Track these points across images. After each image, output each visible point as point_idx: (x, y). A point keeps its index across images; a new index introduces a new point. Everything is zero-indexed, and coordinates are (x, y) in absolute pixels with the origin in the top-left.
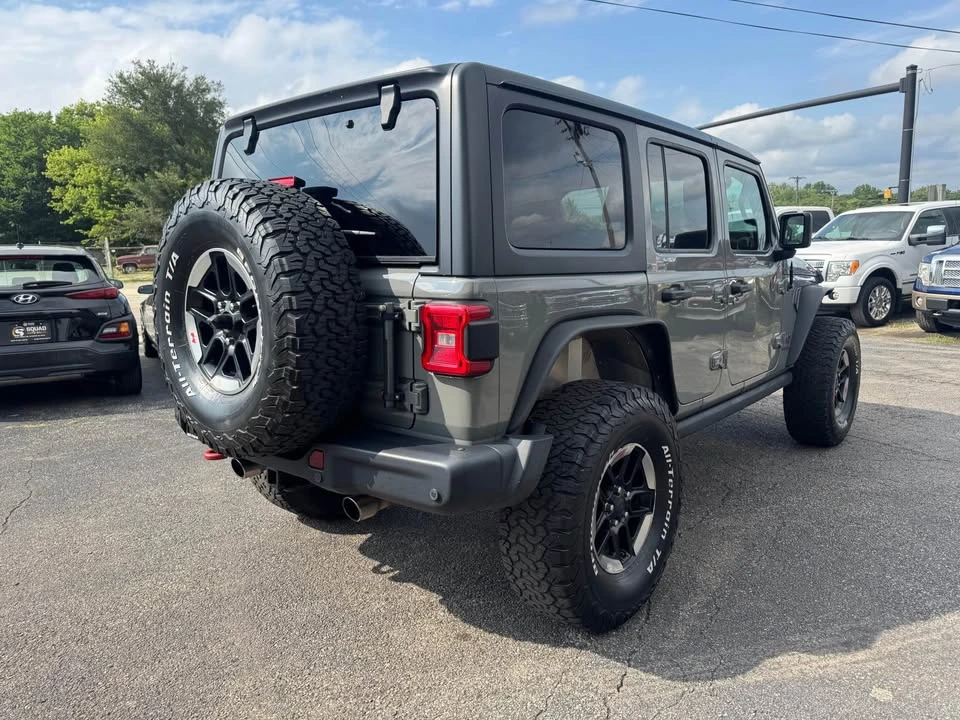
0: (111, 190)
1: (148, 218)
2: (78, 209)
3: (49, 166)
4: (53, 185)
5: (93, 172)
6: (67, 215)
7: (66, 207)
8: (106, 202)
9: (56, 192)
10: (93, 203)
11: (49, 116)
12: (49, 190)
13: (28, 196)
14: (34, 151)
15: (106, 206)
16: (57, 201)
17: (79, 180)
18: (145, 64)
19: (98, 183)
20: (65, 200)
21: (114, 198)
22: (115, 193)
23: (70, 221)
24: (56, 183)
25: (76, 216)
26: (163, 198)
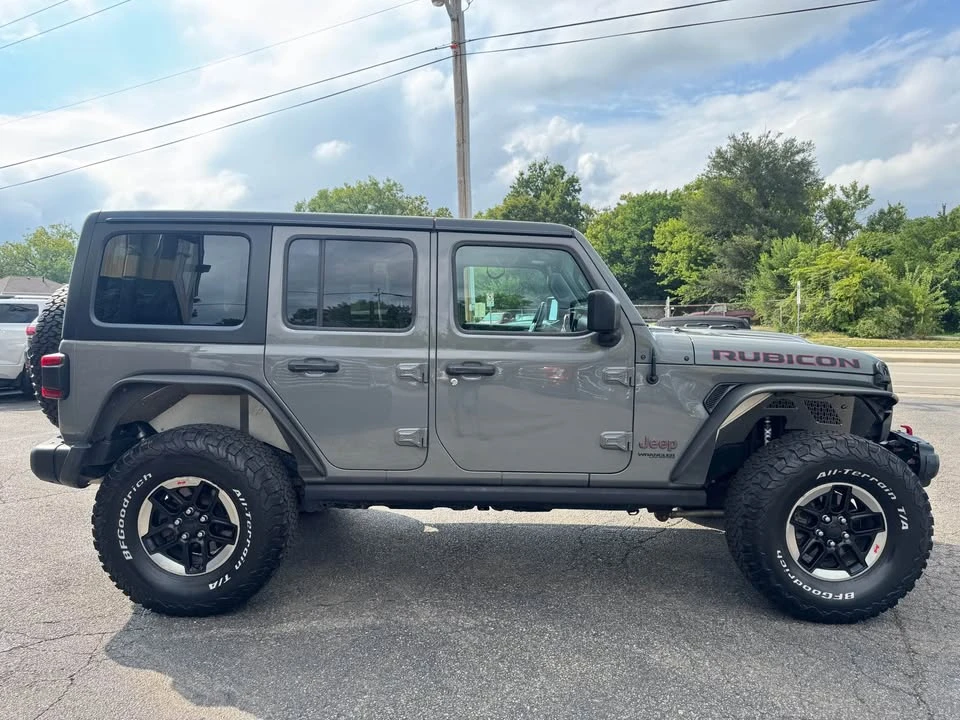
0: (699, 253)
1: (724, 278)
2: (672, 271)
3: (655, 236)
4: (656, 251)
5: (687, 239)
6: (664, 276)
7: (664, 270)
8: (692, 265)
9: (658, 258)
10: (682, 266)
11: (665, 194)
12: (653, 256)
13: (639, 262)
14: (648, 225)
15: (691, 268)
16: (658, 265)
17: (675, 247)
18: (739, 137)
19: (690, 248)
20: (663, 264)
21: (701, 260)
22: (701, 256)
23: (665, 282)
24: (659, 250)
25: (670, 278)
26: (740, 258)
